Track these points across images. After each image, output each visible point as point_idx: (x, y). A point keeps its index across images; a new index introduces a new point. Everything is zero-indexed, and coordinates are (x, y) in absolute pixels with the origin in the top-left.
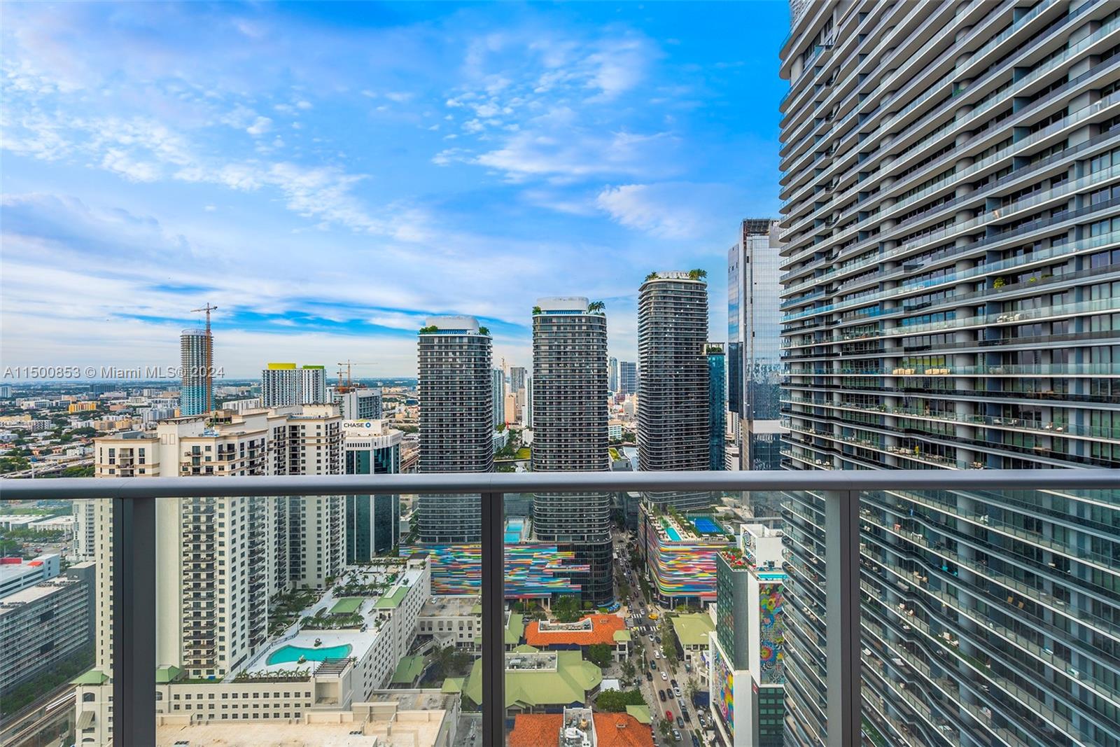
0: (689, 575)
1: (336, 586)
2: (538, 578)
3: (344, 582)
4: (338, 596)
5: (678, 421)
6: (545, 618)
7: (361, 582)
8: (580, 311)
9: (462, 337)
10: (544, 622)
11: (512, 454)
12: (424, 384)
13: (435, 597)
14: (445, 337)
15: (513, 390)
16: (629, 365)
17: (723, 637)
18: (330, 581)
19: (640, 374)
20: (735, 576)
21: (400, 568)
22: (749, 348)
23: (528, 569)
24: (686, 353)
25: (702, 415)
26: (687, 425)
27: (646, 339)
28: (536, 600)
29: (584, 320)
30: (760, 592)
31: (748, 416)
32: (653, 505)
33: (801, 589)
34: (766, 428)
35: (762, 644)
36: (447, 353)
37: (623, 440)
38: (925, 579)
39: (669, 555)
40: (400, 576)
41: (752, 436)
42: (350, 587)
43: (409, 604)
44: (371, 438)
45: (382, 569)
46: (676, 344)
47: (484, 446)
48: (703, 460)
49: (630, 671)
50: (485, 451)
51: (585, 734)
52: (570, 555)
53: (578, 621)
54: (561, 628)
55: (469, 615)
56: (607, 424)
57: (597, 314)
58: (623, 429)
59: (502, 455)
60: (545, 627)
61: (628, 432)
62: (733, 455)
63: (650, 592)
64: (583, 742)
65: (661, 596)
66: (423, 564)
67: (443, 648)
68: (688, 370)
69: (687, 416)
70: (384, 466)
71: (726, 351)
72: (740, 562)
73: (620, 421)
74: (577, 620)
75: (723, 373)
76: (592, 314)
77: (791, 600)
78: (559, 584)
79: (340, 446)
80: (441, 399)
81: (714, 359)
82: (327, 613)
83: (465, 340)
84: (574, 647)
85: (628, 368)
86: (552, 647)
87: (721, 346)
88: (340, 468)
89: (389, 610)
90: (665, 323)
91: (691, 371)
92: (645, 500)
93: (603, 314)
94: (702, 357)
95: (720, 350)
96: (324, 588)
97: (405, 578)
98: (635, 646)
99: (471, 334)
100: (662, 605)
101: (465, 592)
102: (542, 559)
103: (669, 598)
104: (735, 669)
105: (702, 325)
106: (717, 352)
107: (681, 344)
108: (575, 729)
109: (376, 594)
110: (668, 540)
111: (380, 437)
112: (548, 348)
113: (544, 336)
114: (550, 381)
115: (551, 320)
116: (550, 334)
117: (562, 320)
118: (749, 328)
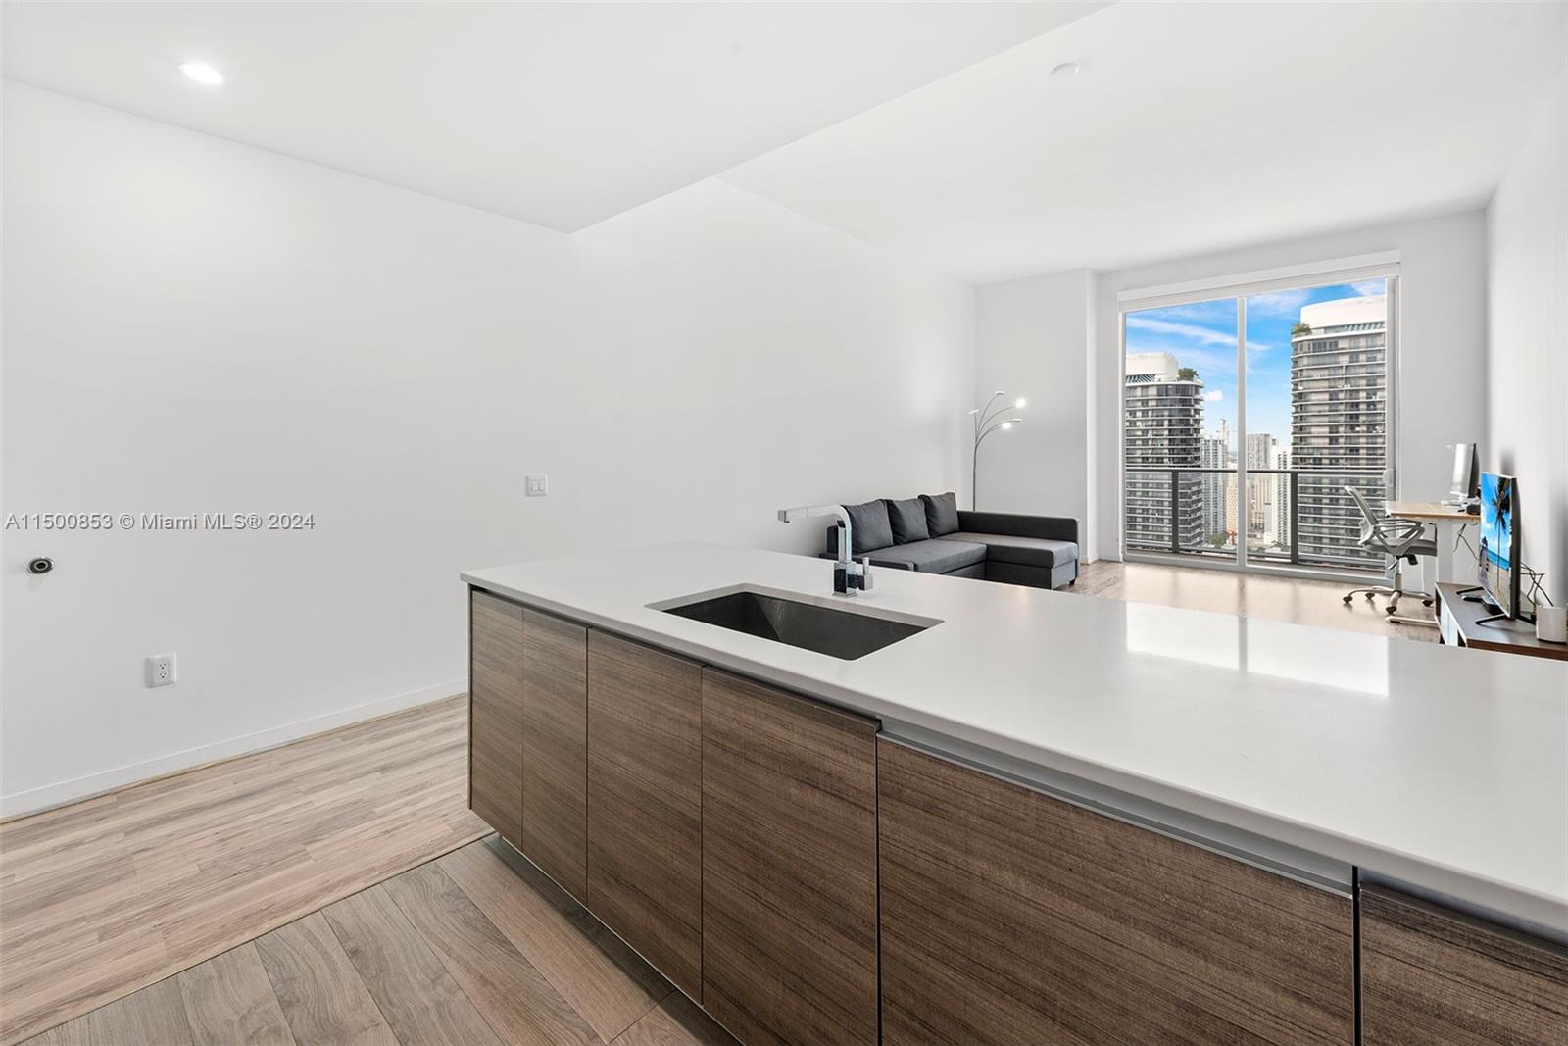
9: (1147, 387)
83: (1153, 392)
99: (1164, 380)
112: (1327, 396)
113: (1316, 375)
114: (1331, 459)
115: (1336, 344)
116: (1332, 372)
117: (1363, 342)
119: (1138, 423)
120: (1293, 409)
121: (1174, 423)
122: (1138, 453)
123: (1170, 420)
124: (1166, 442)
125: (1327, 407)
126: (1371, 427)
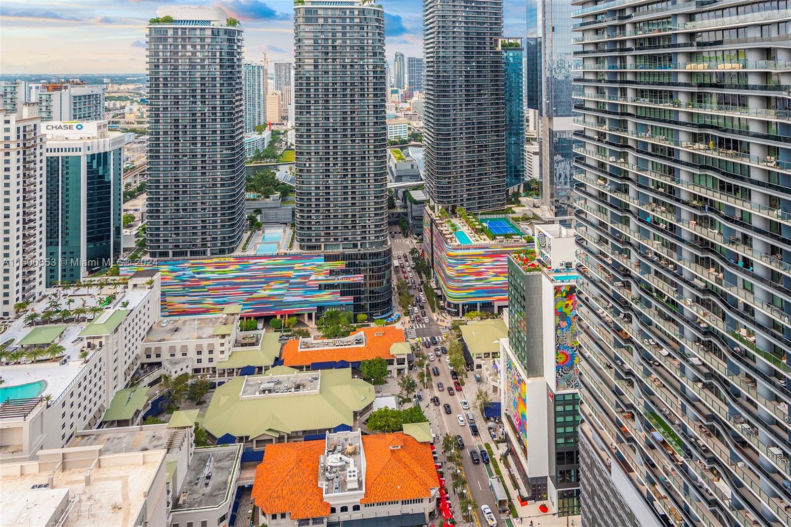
0: (481, 279)
1: (28, 313)
2: (300, 292)
3: (40, 308)
4: (31, 324)
5: (468, 119)
6: (307, 335)
7: (64, 307)
8: (352, 3)
9: (204, 29)
10: (306, 340)
11: (275, 157)
12: (154, 82)
13: (165, 320)
14: (182, 28)
15: (277, 87)
16: (418, 60)
17: (516, 343)
18: (20, 308)
19: (426, 70)
20: (526, 279)
21: (120, 289)
22: (548, 44)
23: (287, 282)
24: (478, 48)
25: (497, 113)
26: (479, 123)
27: (431, 33)
28: (298, 315)
29: (356, 12)
30: (556, 294)
31: (548, 113)
32: (440, 207)
33: (595, 291)
34: (565, 125)
35: (557, 349)
36: (184, 46)
37: (409, 141)
38: (721, 275)
39: (457, 260)
40: (118, 297)
41: (552, 133)
42: (48, 313)
43: (129, 329)
44: (82, 142)
45: (94, 290)
46: (466, 38)
47: (233, 149)
48: (498, 159)
49: (410, 386)
50: (234, 155)
51: (351, 460)
52: (340, 265)
53: (349, 335)
54: (327, 344)
55: (210, 337)
56: (384, 123)
58: (409, 128)
59: (263, 158)
60: (307, 345)
61: (416, 132)
63: (436, 299)
65: (449, 304)
66: (151, 283)
67: (174, 376)
68: (480, 66)
69: (479, 114)
70: (101, 173)
71: (525, 46)
72: (533, 265)
73: (406, 120)
74: (346, 334)
75: (521, 70)
76: (366, 6)
77: (586, 302)
78: (326, 297)
79: (38, 151)
80: (176, 97)
81: (511, 54)
82: (14, 345)
83: (208, 33)
84: (343, 365)
85: (416, 64)
86: (315, 366)
87: (519, 41)
88: (38, 176)
89: (101, 337)
90: (454, 16)
91: (484, 67)
92: (432, 203)
93: (380, 6)
94: (497, 53)
95: (517, 45)
96: (12, 315)
97: (124, 300)
98: (415, 359)
99: (216, 25)
100: (449, 312)
101: (207, 311)
102: (305, 270)
103: (458, 305)
104: (528, 377)
105: (496, 19)
106: (516, 47)
107: (472, 39)
108: (339, 455)
109: (84, 320)
110: (456, 244)
111: (96, 140)
112: (312, 41)
113: (307, 29)
114: (315, 78)
115: (317, 12)
116: (315, 27)
117: (330, 12)
118: (548, 23)
119: (198, 54)
120: (296, 48)
121: (223, 54)
122: (198, 75)
123: (221, 53)
124: (218, 67)
125: (312, 48)
126: (334, 60)
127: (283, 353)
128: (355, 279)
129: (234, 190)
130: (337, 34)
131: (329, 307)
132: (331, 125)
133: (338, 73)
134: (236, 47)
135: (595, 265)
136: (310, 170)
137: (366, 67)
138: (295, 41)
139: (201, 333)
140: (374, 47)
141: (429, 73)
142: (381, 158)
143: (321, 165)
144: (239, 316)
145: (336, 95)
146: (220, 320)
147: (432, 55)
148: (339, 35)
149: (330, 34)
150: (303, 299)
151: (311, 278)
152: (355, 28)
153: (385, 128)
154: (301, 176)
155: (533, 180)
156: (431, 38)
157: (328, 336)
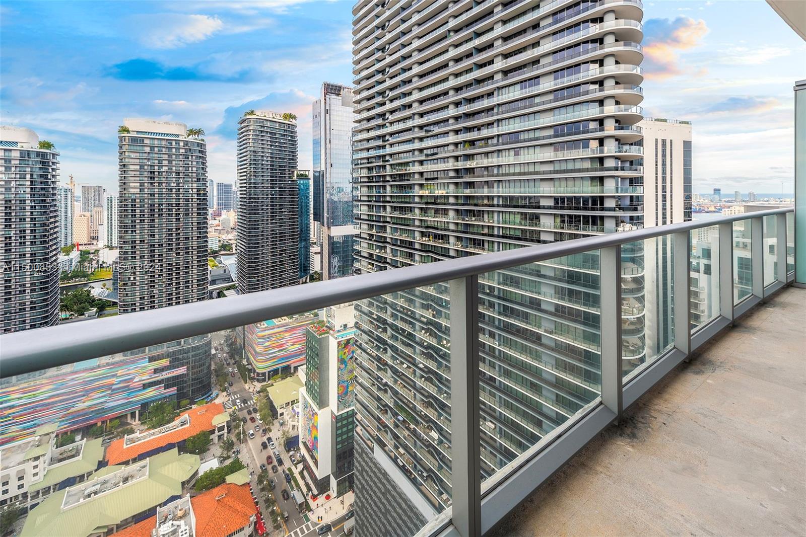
0: (282, 350)
2: (125, 395)
5: (273, 230)
6: (132, 431)
8: (178, 136)
9: (10, 150)
10: (131, 436)
11: (85, 275)
15: (86, 208)
16: (225, 185)
17: (310, 389)
19: (239, 193)
20: (319, 341)
22: (328, 175)
23: (110, 389)
24: (280, 177)
25: (293, 225)
26: (280, 233)
27: (245, 164)
28: (120, 417)
29: (182, 144)
30: (338, 347)
31: (328, 223)
33: (365, 337)
34: (339, 232)
35: (339, 384)
37: (220, 251)
39: (265, 339)
41: (330, 238)
46: (272, 169)
48: (294, 259)
49: (229, 446)
50: (47, 277)
51: (182, 522)
52: (165, 362)
54: (154, 434)
55: (19, 464)
56: (206, 237)
57: (196, 139)
58: (220, 241)
59: (71, 278)
60: (132, 441)
61: (225, 243)
62: (316, 253)
63: (247, 373)
64: (180, 531)
65: (258, 374)
68: (281, 191)
69: (280, 226)
71: (311, 176)
72: (323, 330)
73: (217, 234)
74: (173, 420)
75: (309, 193)
76: (191, 138)
77: (360, 347)
78: (151, 393)
81: (302, 182)
83: (15, 154)
84: (170, 447)
85: (224, 188)
86: (142, 457)
87: (307, 173)
90: (263, 152)
91: (284, 191)
93: (203, 140)
94: (293, 181)
95: (306, 176)
98: (234, 423)
99: (26, 147)
100: (258, 381)
101: (12, 439)
102: (129, 374)
103: (265, 373)
104: (320, 409)
105: (293, 156)
107: (276, 170)
108: (171, 522)
110: (264, 326)
112: (138, 167)
113: (133, 155)
114: (140, 200)
115: (143, 140)
116: (141, 155)
117: (156, 142)
118: (328, 161)
120: (120, 173)
121: (35, 176)
123: (32, 175)
124: (28, 190)
125: (138, 173)
126: (160, 184)
127: (107, 455)
128: (179, 371)
129: (47, 311)
130: (164, 162)
131: (153, 401)
132: (157, 241)
133: (164, 195)
134: (50, 171)
135: (366, 320)
136: (135, 283)
137: (190, 190)
138: (119, 167)
139: (6, 463)
140: (198, 174)
141: (242, 196)
142: (203, 266)
143: (146, 277)
144: (55, 434)
145: (162, 214)
146: (31, 444)
147: (245, 181)
148: (165, 163)
149: (157, 161)
150: (127, 401)
151: (135, 380)
152: (181, 157)
153: (206, 241)
154: (125, 289)
155: (316, 272)
156: (244, 168)
157: (154, 427)
